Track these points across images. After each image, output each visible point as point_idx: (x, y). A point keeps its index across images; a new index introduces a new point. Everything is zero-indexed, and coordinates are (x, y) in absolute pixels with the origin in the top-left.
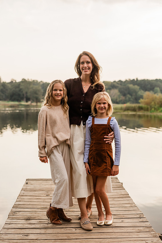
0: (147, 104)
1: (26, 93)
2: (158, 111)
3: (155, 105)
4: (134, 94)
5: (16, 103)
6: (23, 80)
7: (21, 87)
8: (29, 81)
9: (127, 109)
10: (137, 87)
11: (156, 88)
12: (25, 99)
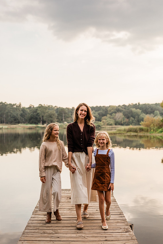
0: (147, 126)
1: (43, 117)
2: (157, 132)
3: (154, 127)
4: (137, 117)
5: (34, 125)
6: (40, 106)
7: (38, 112)
8: (45, 107)
9: (130, 130)
10: (139, 111)
11: (156, 112)
12: (41, 122)
